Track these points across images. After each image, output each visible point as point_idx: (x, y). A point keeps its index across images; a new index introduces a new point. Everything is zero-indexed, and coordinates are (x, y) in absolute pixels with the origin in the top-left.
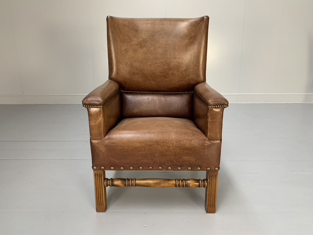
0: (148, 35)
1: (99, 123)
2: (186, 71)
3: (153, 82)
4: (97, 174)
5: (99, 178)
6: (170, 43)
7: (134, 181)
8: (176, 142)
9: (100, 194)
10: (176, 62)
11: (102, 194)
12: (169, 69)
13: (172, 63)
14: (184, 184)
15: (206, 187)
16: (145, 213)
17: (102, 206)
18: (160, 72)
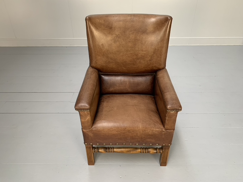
0: (120, 31)
1: (87, 120)
2: (151, 60)
3: (124, 68)
4: (88, 147)
5: (89, 149)
6: (138, 39)
7: (113, 149)
8: (142, 131)
9: (90, 156)
10: (143, 53)
11: (92, 156)
12: (137, 58)
13: (139, 54)
14: (147, 151)
15: (161, 153)
16: (120, 166)
17: (92, 163)
18: (130, 61)
